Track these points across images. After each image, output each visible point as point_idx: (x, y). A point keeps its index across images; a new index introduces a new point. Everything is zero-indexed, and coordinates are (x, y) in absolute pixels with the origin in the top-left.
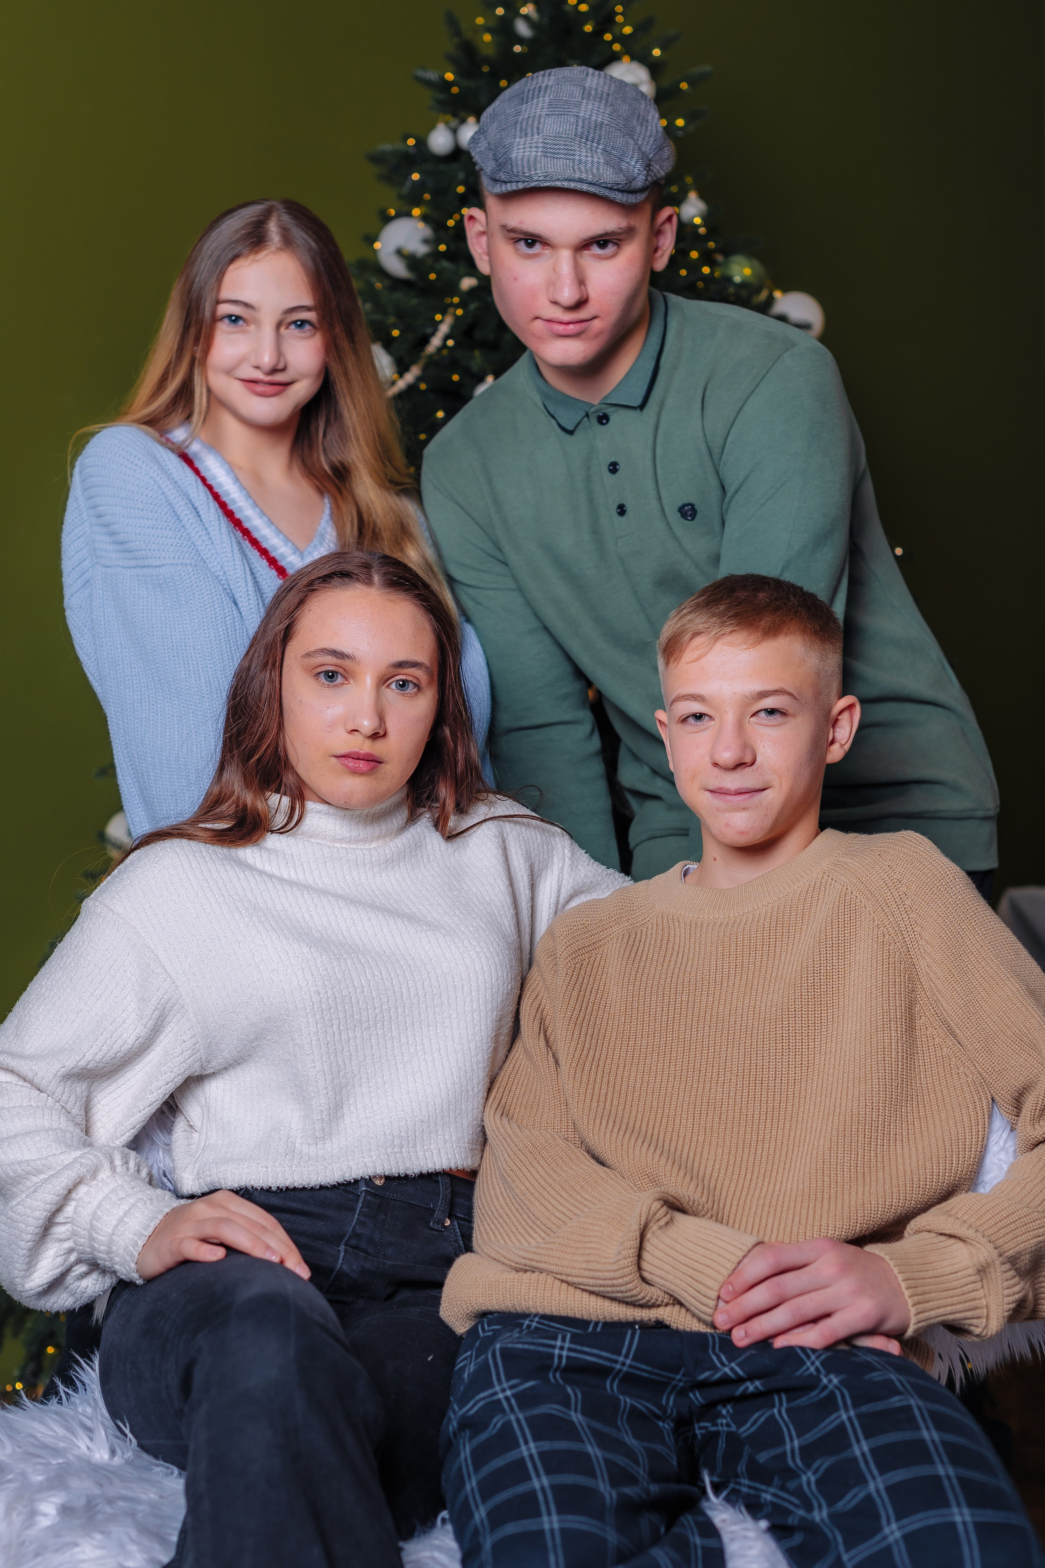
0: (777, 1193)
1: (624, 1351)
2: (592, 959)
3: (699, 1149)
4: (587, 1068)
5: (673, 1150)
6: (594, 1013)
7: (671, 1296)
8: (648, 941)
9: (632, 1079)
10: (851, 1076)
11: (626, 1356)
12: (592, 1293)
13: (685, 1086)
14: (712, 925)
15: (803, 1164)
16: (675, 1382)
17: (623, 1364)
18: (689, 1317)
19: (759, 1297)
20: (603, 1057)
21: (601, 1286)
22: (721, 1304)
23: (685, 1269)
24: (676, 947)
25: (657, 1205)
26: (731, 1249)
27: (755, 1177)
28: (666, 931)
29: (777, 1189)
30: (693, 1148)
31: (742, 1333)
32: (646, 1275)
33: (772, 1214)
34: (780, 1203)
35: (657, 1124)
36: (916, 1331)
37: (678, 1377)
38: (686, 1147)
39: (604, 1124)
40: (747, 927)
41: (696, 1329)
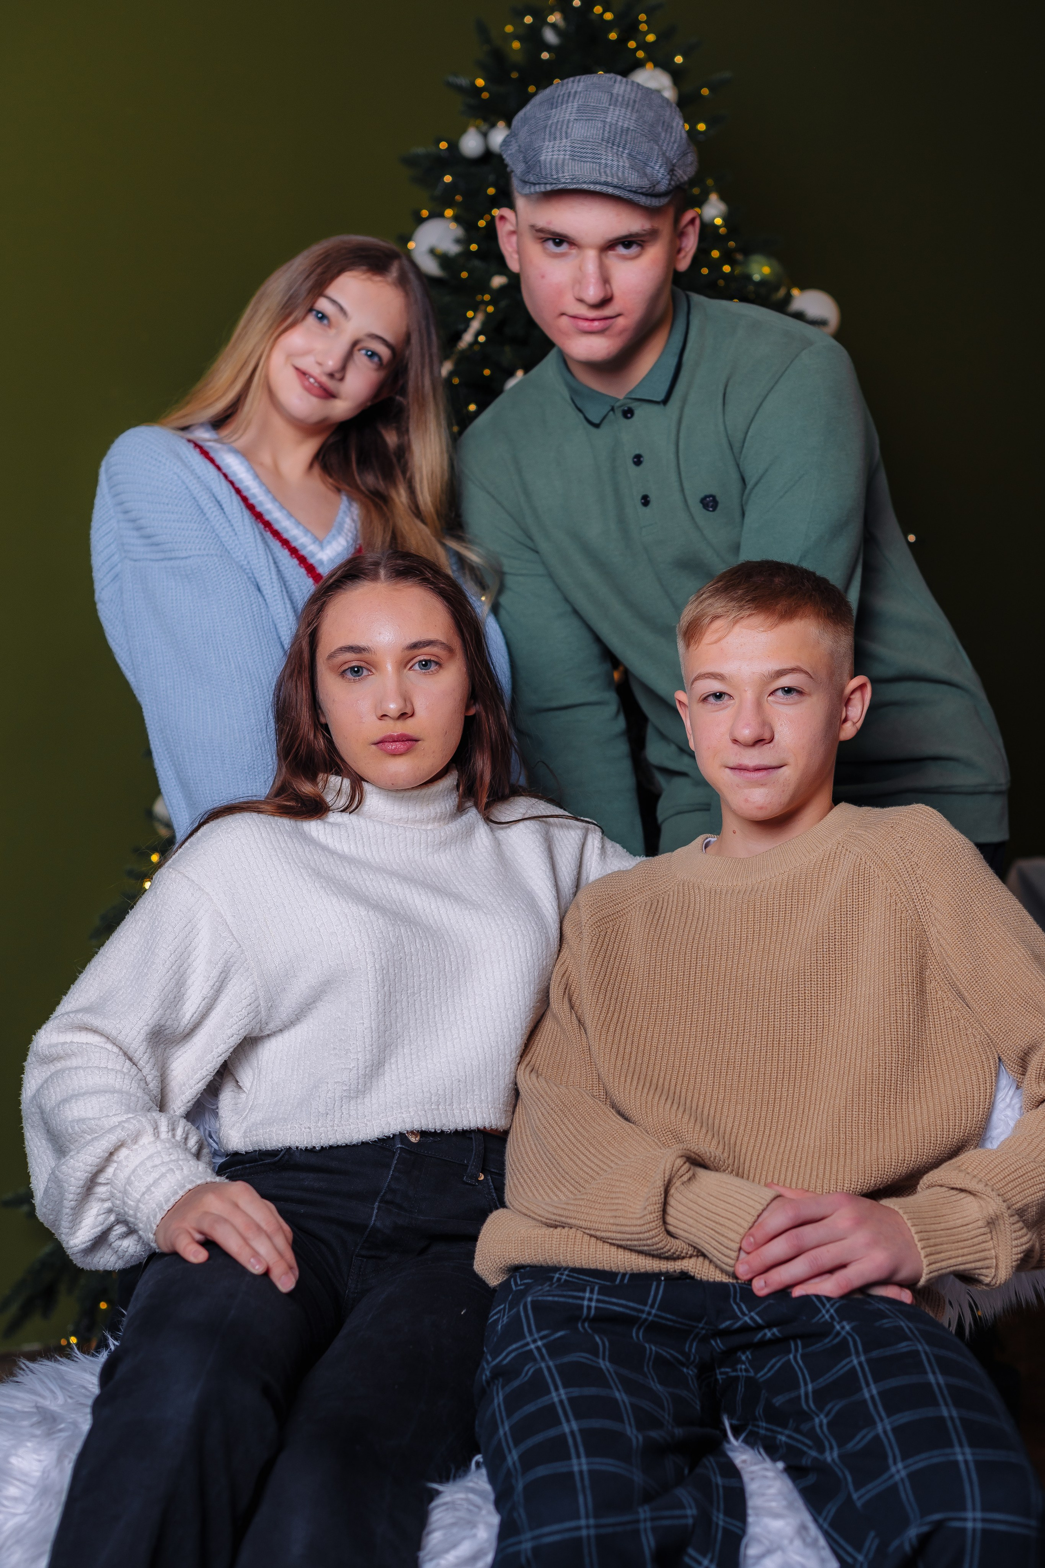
0: (794, 1148)
1: (650, 1302)
2: (616, 927)
3: (719, 1106)
4: (612, 1029)
5: (694, 1107)
6: (619, 978)
7: (695, 1248)
8: (670, 907)
9: (655, 1040)
10: (865, 1038)
11: (652, 1306)
12: (619, 1246)
13: (706, 1046)
14: (730, 892)
15: (819, 1121)
16: (697, 1330)
17: (649, 1313)
18: (712, 1268)
19: (778, 1248)
20: (627, 1019)
21: (628, 1240)
22: (743, 1255)
23: (708, 1223)
24: (697, 913)
25: (680, 1162)
26: (751, 1203)
27: (773, 1133)
28: (686, 898)
29: (795, 1145)
30: (714, 1105)
31: (762, 1283)
32: (671, 1228)
33: (790, 1169)
34: (798, 1159)
35: (679, 1082)
36: (928, 1280)
37: (701, 1325)
38: (707, 1105)
39: (629, 1081)
40: (765, 894)
41: (719, 1279)
